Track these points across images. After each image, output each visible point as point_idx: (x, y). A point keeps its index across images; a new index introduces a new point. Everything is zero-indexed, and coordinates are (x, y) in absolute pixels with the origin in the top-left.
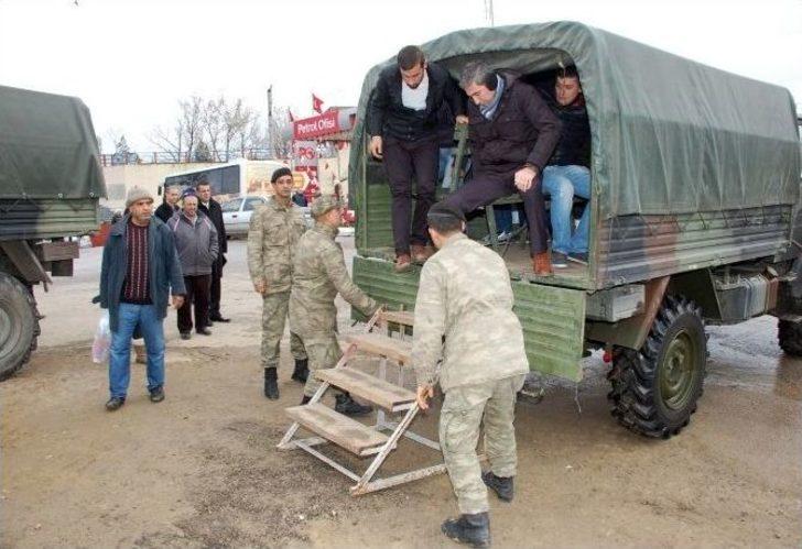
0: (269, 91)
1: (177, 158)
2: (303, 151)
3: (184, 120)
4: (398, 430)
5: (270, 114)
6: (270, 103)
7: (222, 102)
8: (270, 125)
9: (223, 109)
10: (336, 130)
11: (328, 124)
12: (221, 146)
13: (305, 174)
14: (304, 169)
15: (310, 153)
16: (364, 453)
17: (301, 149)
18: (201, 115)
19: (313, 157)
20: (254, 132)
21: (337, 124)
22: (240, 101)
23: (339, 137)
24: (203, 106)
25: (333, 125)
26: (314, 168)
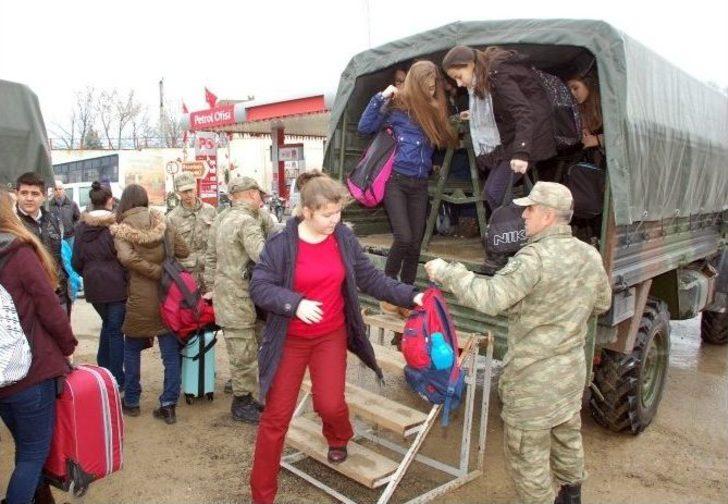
0: (161, 82)
1: (69, 144)
2: (203, 141)
3: (77, 109)
4: (409, 455)
5: (162, 105)
6: (162, 95)
7: (115, 92)
8: (162, 116)
9: (116, 99)
10: (231, 122)
11: (223, 116)
12: (114, 133)
13: (205, 163)
14: (205, 158)
15: (210, 143)
16: (377, 484)
17: (201, 139)
18: (94, 103)
19: (212, 146)
20: (146, 121)
21: (232, 115)
22: (133, 91)
23: (234, 128)
24: (96, 95)
25: (229, 117)
26: (214, 158)
